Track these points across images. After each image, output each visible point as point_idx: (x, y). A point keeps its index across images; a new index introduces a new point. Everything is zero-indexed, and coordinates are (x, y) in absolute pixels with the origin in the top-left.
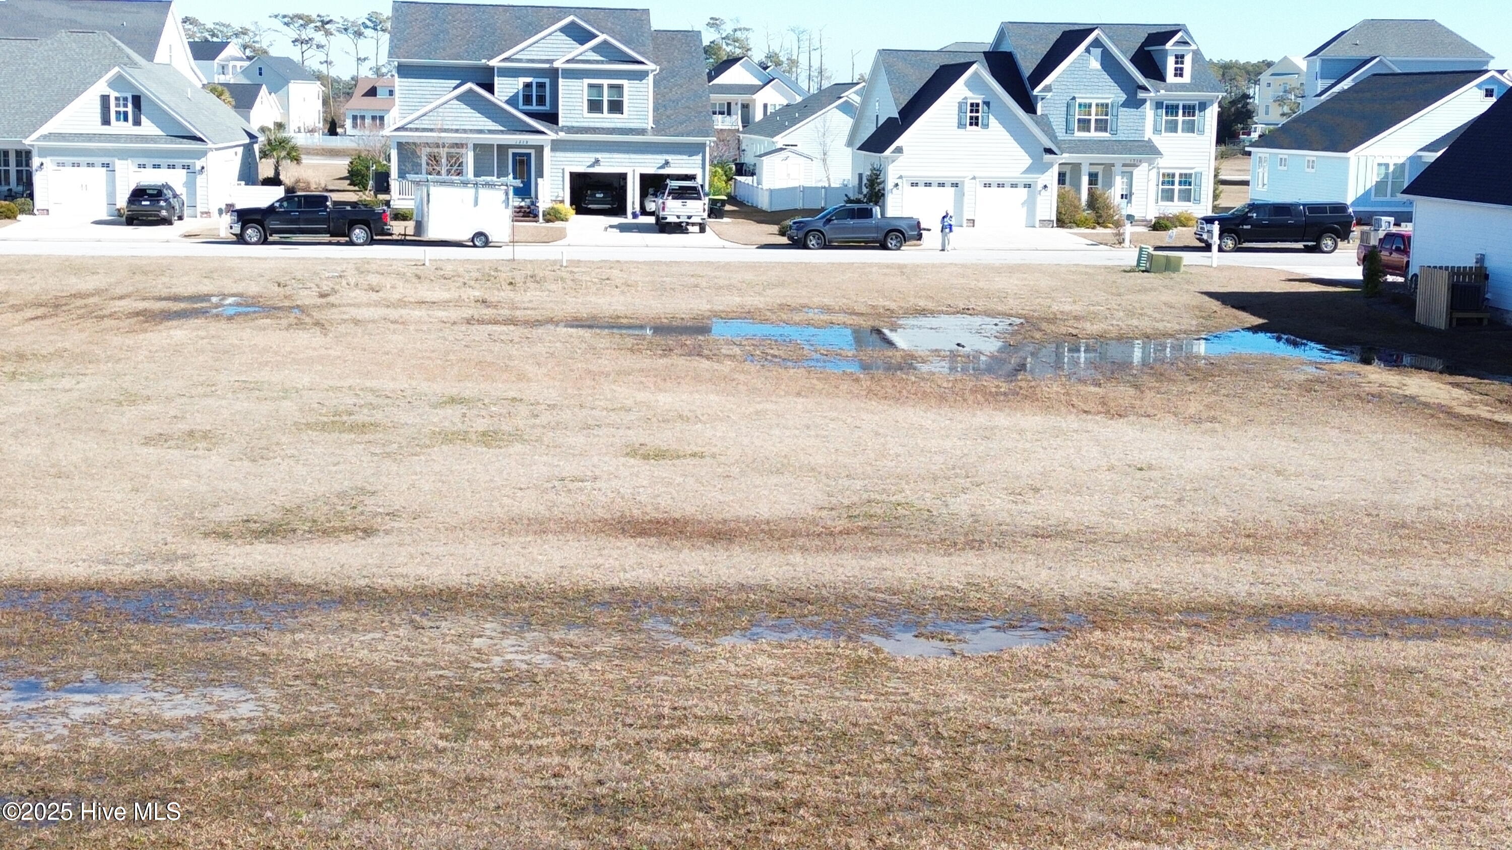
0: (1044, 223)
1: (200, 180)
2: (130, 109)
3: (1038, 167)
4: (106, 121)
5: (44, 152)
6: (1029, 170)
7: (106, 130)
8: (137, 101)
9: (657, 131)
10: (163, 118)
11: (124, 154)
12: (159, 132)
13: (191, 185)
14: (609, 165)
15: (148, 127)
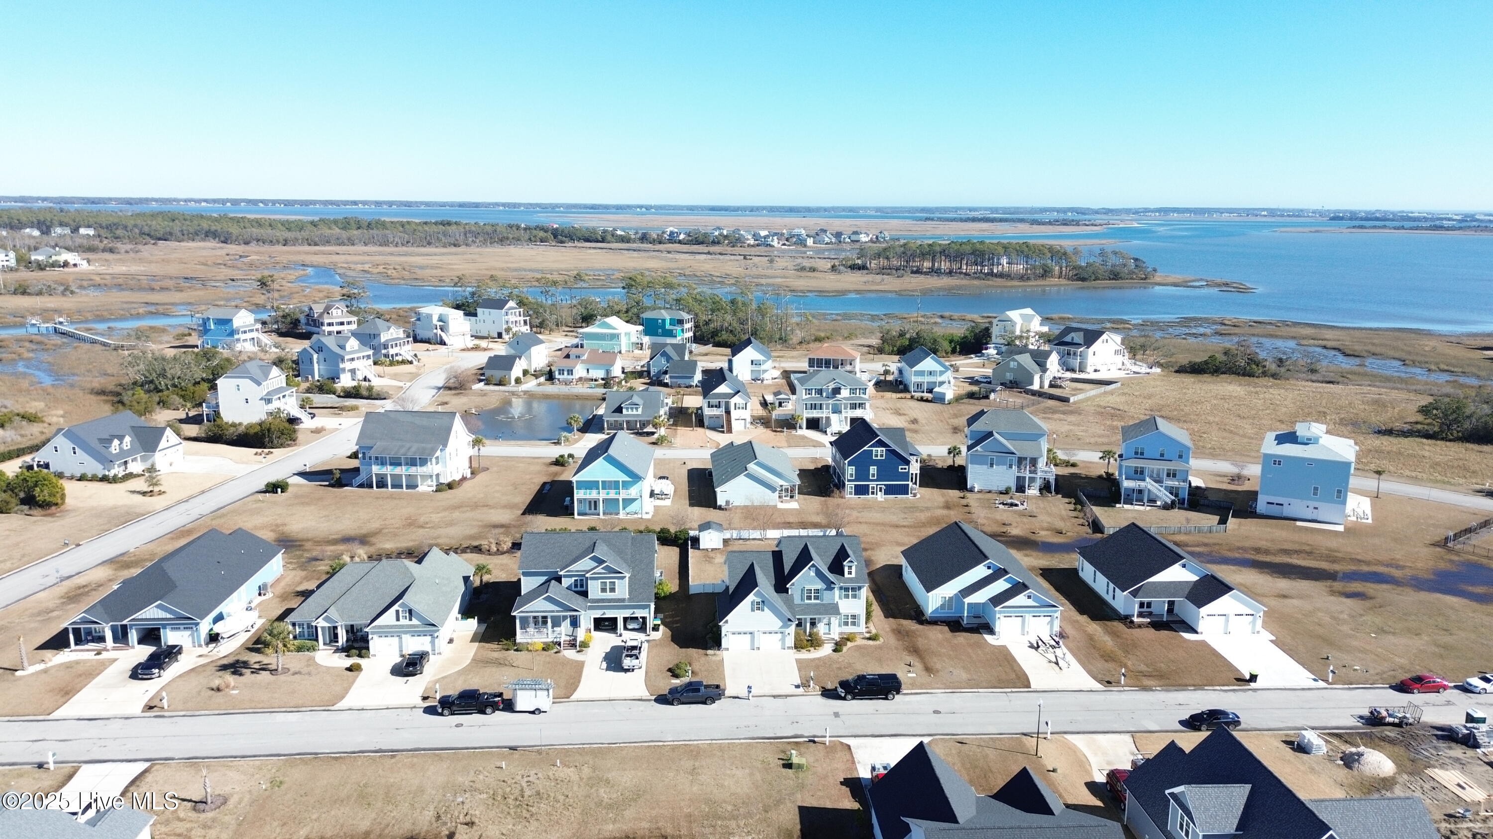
0: (789, 648)
1: (436, 640)
2: (407, 615)
3: (785, 626)
4: (398, 619)
5: (373, 633)
6: (781, 627)
7: (398, 623)
8: (410, 611)
9: (630, 600)
10: (420, 618)
11: (406, 633)
12: (418, 623)
13: (433, 643)
14: (609, 614)
15: (415, 621)
